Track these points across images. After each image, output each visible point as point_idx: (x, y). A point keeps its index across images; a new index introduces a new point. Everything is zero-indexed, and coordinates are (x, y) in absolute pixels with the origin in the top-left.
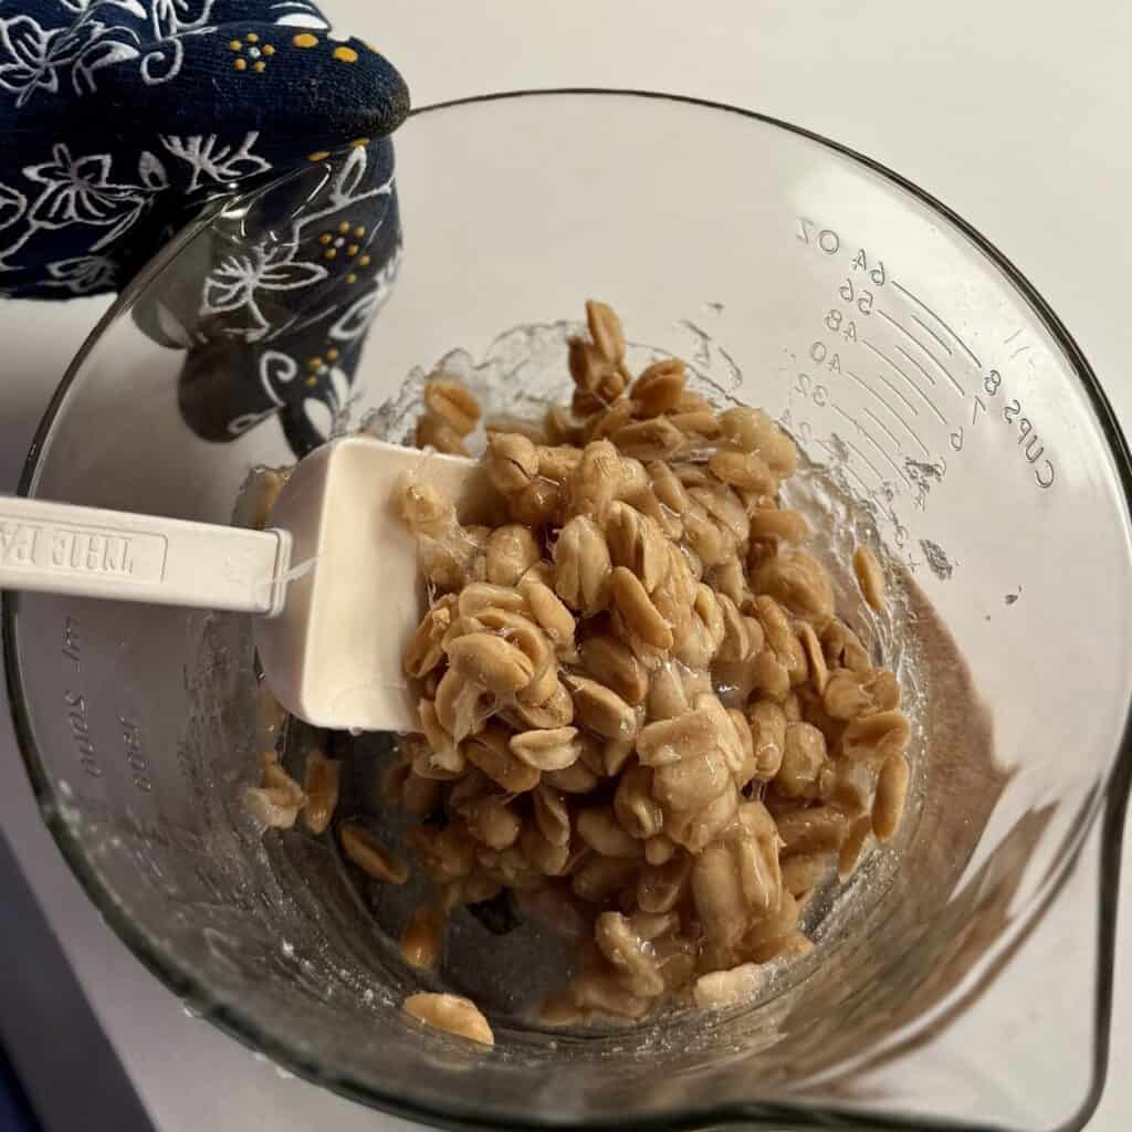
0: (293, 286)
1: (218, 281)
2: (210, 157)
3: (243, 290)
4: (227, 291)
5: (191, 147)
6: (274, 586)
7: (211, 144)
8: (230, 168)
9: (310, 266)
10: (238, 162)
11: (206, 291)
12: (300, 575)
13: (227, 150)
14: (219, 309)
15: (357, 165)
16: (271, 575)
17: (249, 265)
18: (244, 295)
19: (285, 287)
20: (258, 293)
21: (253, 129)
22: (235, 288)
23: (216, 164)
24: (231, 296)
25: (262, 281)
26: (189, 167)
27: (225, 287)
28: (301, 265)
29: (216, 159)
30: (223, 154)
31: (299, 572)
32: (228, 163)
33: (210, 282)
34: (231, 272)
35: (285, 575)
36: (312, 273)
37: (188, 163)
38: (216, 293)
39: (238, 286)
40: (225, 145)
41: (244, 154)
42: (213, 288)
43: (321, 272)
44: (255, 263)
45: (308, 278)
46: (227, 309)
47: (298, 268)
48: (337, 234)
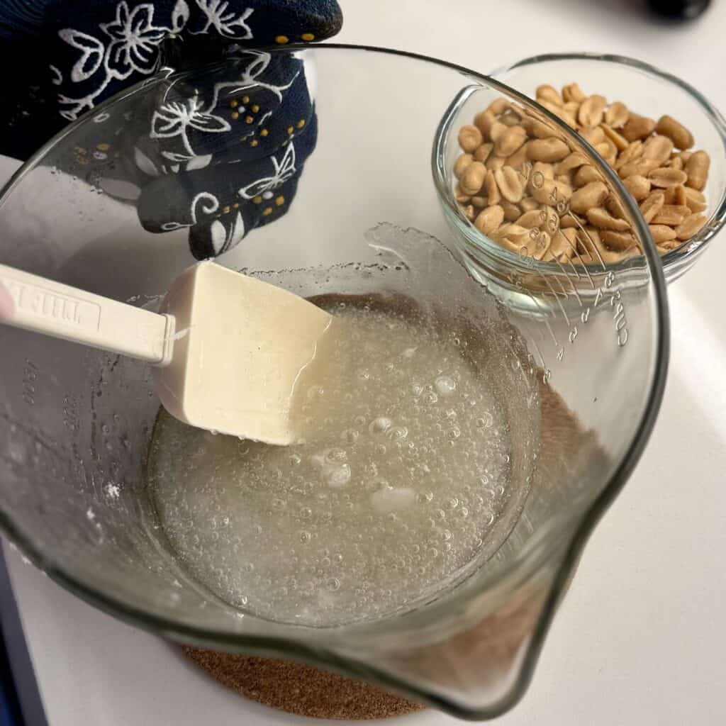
0: (209, 130)
1: (163, 114)
2: (221, 17)
3: (179, 124)
4: (167, 123)
5: (211, 6)
6: (165, 343)
7: (224, 8)
8: (230, 28)
9: (221, 120)
10: (236, 26)
11: (154, 121)
12: (182, 336)
13: (232, 15)
14: (160, 136)
15: (261, 64)
16: (163, 337)
17: (185, 110)
18: (180, 128)
19: (204, 130)
20: (189, 129)
21: (251, 7)
22: (174, 122)
23: (222, 22)
24: (170, 127)
25: (192, 122)
26: (206, 19)
27: (167, 119)
28: (216, 118)
29: (223, 19)
30: (229, 17)
31: (182, 334)
32: (230, 25)
33: (157, 115)
34: (172, 110)
35: (173, 336)
36: (222, 126)
37: (205, 15)
38: (161, 123)
39: (176, 121)
40: (232, 12)
41: (241, 22)
42: (158, 119)
43: (227, 127)
44: (189, 110)
45: (218, 128)
46: (165, 136)
47: (213, 119)
48: (241, 103)
